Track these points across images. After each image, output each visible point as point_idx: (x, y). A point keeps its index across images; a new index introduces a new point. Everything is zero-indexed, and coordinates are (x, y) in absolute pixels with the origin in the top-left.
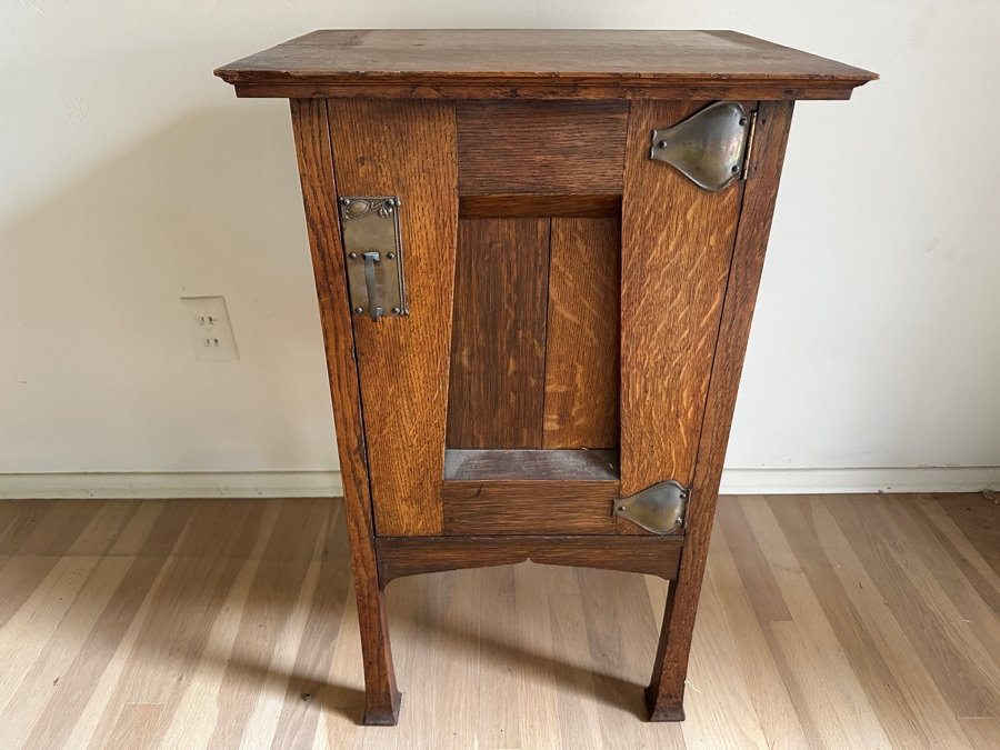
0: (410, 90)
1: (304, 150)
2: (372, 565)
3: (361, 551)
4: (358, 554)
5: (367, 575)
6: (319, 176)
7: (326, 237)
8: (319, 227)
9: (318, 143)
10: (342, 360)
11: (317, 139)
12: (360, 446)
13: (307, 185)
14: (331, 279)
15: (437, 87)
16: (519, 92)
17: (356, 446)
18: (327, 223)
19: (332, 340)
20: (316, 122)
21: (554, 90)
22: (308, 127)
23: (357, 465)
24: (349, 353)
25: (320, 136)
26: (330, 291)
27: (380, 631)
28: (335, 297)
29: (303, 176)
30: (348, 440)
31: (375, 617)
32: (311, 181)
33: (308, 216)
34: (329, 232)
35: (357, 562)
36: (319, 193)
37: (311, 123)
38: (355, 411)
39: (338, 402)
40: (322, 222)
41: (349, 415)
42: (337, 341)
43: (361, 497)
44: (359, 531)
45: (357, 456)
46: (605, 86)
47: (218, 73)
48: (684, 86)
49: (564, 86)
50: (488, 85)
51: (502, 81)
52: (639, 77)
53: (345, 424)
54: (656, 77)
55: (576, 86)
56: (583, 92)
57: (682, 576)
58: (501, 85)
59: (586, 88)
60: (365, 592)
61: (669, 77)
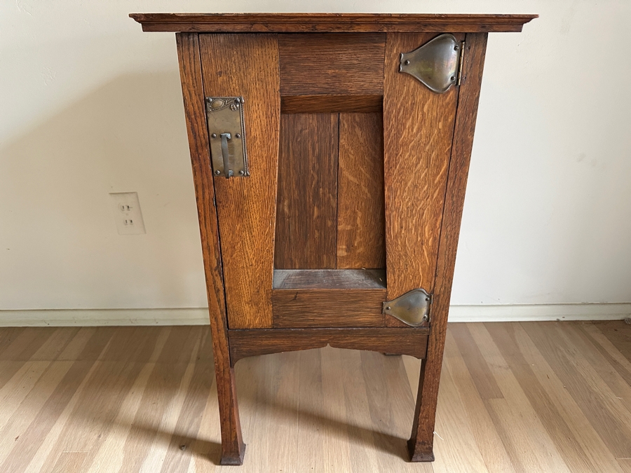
0: (250, 26)
1: (184, 67)
2: (226, 349)
3: (219, 339)
4: (217, 341)
5: (223, 356)
6: (193, 83)
7: (197, 123)
8: (193, 117)
9: (193, 63)
10: (207, 206)
11: (192, 59)
12: (218, 265)
13: (186, 90)
14: (200, 151)
15: (266, 24)
16: (317, 27)
17: (216, 265)
18: (198, 115)
19: (201, 193)
20: (192, 49)
21: (339, 26)
22: (187, 52)
23: (216, 278)
24: (211, 201)
25: (194, 58)
26: (199, 160)
27: (231, 396)
28: (203, 163)
29: (183, 84)
30: (211, 261)
31: (228, 386)
32: (188, 87)
33: (186, 109)
34: (199, 120)
35: (216, 347)
36: (193, 95)
37: (189, 49)
38: (215, 241)
39: (204, 235)
40: (195, 114)
41: (211, 244)
42: (204, 193)
43: (219, 301)
44: (218, 325)
45: (217, 272)
46: (370, 23)
47: (131, 16)
48: (418, 23)
49: (344, 23)
50: (298, 23)
51: (307, 19)
52: (390, 16)
53: (209, 250)
54: (401, 16)
55: (352, 23)
56: (357, 27)
57: (429, 356)
58: (306, 23)
59: (358, 24)
60: (222, 368)
61: (409, 16)
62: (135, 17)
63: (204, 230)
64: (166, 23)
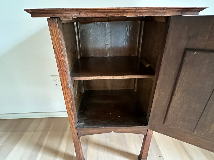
0: (79, 14)
1: (52, 33)
2: (76, 133)
3: (73, 130)
4: (73, 131)
5: (75, 136)
6: (56, 40)
7: (59, 56)
8: (58, 53)
9: (55, 31)
10: (66, 87)
11: (55, 30)
12: (71, 107)
13: (54, 42)
14: (61, 67)
15: (86, 13)
16: (109, 14)
17: (70, 107)
18: (59, 52)
19: (63, 82)
20: (54, 25)
21: (118, 13)
22: (52, 26)
23: (71, 112)
24: (67, 85)
25: (56, 29)
26: (61, 70)
27: (79, 147)
28: (63, 71)
29: (52, 40)
30: (68, 106)
31: (78, 144)
32: (55, 41)
33: (54, 51)
34: (60, 55)
35: (73, 133)
36: (57, 44)
37: (53, 25)
38: (70, 99)
39: (65, 97)
40: (58, 52)
41: (68, 100)
42: (64, 82)
43: (72, 119)
44: (73, 126)
45: (71, 110)
46: (132, 12)
47: (25, 10)
48: (154, 12)
49: (121, 12)
50: (100, 12)
51: (104, 11)
52: (142, 9)
53: (68, 103)
54: (147, 9)
55: (124, 12)
56: (126, 14)
57: (148, 134)
58: (103, 12)
59: (127, 13)
60: (75, 139)
61: (150, 8)
62: (27, 10)
63: (65, 95)
64: (41, 13)
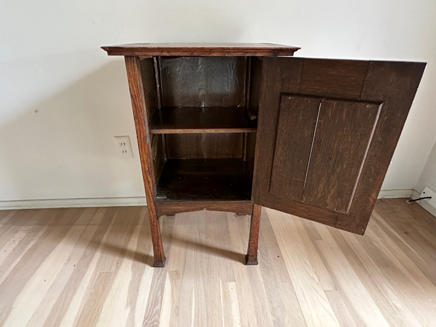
0: (160, 53)
1: (129, 73)
2: (155, 211)
3: (151, 206)
5: (153, 214)
6: (134, 81)
8: (134, 97)
9: (133, 71)
10: (142, 140)
11: (133, 69)
13: (131, 85)
14: (138, 114)
15: (169, 52)
17: (148, 170)
18: (137, 96)
20: (133, 65)
22: (130, 66)
23: (148, 176)
24: (144, 138)
26: (138, 118)
27: (158, 234)
29: (129, 81)
30: (145, 168)
31: (156, 228)
32: (132, 83)
34: (137, 99)
35: (149, 209)
36: (134, 86)
37: (131, 64)
38: (147, 158)
39: (141, 154)
41: (145, 159)
42: (140, 135)
43: (150, 187)
44: (150, 199)
45: (148, 173)
46: (219, 52)
47: (102, 48)
49: (207, 52)
50: (184, 51)
51: (188, 50)
52: (229, 48)
53: (144, 162)
54: (234, 49)
56: (213, 54)
57: (254, 214)
58: (188, 51)
59: (214, 52)
60: (153, 220)
62: (104, 48)
63: (141, 151)
64: (119, 52)
